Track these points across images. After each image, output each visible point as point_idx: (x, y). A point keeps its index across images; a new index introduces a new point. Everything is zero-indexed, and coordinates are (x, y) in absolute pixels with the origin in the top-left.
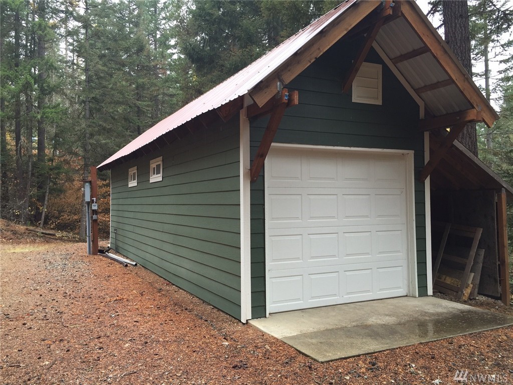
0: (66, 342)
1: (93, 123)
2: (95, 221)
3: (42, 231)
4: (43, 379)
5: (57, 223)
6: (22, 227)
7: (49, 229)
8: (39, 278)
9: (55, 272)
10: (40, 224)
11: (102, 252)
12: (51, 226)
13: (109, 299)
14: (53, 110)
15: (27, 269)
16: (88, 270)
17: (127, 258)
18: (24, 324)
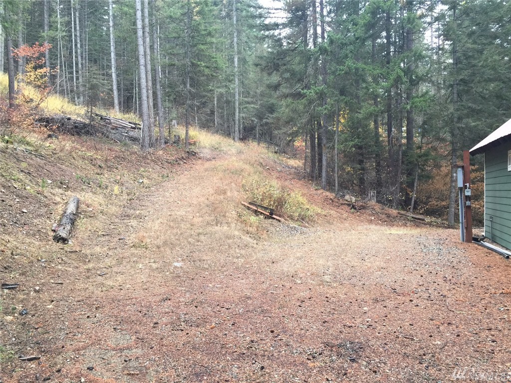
0: (454, 326)
1: (462, 105)
2: (468, 207)
3: (412, 215)
4: (438, 358)
5: (425, 208)
6: (394, 211)
7: (418, 214)
8: (417, 259)
9: (431, 255)
10: (410, 209)
11: (476, 240)
12: (420, 211)
13: (493, 291)
14: (422, 99)
15: (405, 249)
16: (465, 257)
17: (507, 249)
18: (411, 301)
